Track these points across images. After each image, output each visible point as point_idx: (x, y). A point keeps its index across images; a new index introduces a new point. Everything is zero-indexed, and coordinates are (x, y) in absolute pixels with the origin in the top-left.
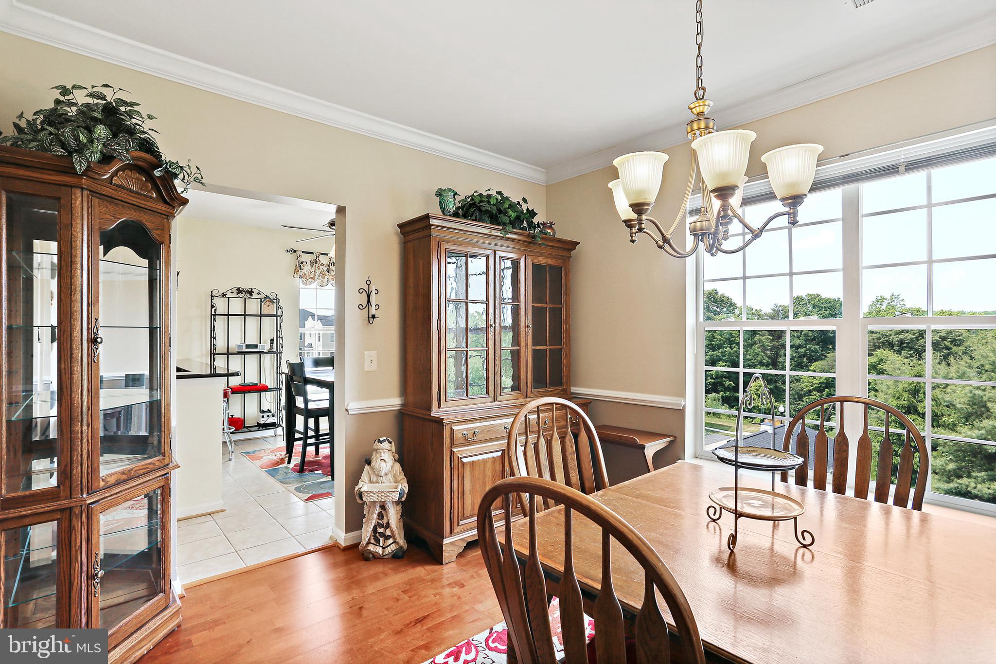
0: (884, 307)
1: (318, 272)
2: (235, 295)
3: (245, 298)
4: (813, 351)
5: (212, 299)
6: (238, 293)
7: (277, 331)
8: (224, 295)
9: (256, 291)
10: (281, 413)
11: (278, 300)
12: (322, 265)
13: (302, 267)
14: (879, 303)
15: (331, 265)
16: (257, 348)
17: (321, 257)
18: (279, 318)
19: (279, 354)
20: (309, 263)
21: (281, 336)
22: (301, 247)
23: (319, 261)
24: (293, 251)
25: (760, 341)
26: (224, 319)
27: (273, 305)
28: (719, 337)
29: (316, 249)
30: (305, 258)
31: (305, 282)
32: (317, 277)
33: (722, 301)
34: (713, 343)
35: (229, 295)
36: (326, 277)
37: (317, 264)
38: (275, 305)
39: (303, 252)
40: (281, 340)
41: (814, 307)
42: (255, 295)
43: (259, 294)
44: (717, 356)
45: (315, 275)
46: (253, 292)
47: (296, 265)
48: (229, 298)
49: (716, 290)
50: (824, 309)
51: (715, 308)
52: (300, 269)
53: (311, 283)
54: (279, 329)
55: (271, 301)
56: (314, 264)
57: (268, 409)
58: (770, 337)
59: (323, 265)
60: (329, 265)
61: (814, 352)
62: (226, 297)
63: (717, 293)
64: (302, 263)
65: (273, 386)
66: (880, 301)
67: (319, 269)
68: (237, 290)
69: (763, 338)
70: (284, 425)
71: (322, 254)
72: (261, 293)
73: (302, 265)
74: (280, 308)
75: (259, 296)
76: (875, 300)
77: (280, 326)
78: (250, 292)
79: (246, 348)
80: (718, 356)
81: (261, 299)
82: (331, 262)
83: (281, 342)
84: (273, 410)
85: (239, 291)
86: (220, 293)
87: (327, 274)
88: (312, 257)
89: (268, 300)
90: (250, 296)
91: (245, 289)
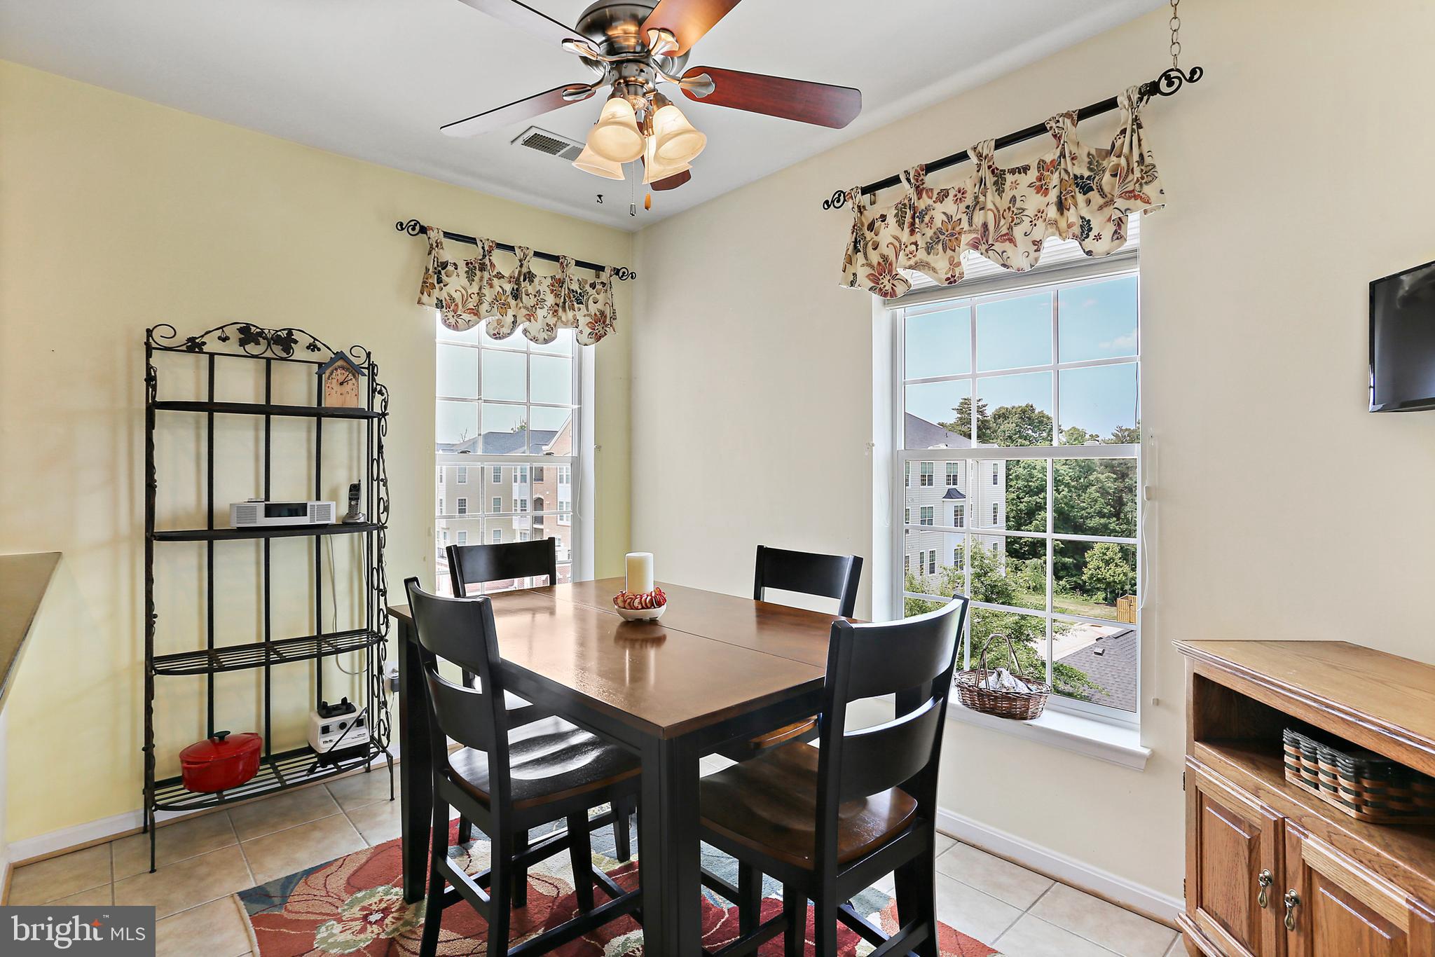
1: (489, 295)
2: (233, 346)
3: (269, 360)
5: (149, 355)
6: (243, 343)
7: (370, 461)
8: (194, 346)
9: (304, 340)
10: (383, 711)
11: (372, 367)
12: (500, 276)
13: (444, 277)
15: (524, 280)
16: (305, 514)
17: (498, 257)
18: (376, 420)
19: (375, 532)
20: (462, 268)
21: (382, 476)
22: (439, 219)
23: (492, 264)
24: (418, 228)
25: (1098, 480)
26: (197, 423)
27: (357, 380)
28: (1041, 475)
29: (485, 231)
30: (452, 252)
31: (452, 321)
32: (485, 307)
33: (1041, 422)
34: (1030, 484)
35: (212, 345)
36: (510, 313)
37: (486, 275)
38: (364, 381)
39: (447, 235)
40: (382, 489)
42: (299, 352)
43: (312, 347)
44: (1037, 503)
45: (480, 302)
46: (296, 342)
47: (427, 270)
48: (211, 356)
49: (1032, 407)
51: (1030, 432)
52: (439, 281)
53: (469, 325)
54: (376, 455)
55: (355, 370)
56: (478, 272)
57: (344, 700)
58: (1112, 475)
59: (503, 277)
60: (518, 279)
62: (201, 352)
63: (1033, 411)
64: (444, 265)
65: (360, 623)
67: (491, 286)
68: (241, 330)
69: (1102, 477)
70: (395, 748)
71: (500, 246)
72: (320, 345)
73: (443, 272)
74: (381, 393)
75: (315, 356)
77: (380, 447)
78: (285, 341)
79: (267, 516)
80: (1039, 503)
81: (320, 364)
82: (525, 270)
83: (383, 495)
84: (360, 705)
85: (248, 335)
86: (182, 338)
87: (513, 303)
88: (474, 253)
89: (343, 368)
90: (285, 355)
91: (266, 331)
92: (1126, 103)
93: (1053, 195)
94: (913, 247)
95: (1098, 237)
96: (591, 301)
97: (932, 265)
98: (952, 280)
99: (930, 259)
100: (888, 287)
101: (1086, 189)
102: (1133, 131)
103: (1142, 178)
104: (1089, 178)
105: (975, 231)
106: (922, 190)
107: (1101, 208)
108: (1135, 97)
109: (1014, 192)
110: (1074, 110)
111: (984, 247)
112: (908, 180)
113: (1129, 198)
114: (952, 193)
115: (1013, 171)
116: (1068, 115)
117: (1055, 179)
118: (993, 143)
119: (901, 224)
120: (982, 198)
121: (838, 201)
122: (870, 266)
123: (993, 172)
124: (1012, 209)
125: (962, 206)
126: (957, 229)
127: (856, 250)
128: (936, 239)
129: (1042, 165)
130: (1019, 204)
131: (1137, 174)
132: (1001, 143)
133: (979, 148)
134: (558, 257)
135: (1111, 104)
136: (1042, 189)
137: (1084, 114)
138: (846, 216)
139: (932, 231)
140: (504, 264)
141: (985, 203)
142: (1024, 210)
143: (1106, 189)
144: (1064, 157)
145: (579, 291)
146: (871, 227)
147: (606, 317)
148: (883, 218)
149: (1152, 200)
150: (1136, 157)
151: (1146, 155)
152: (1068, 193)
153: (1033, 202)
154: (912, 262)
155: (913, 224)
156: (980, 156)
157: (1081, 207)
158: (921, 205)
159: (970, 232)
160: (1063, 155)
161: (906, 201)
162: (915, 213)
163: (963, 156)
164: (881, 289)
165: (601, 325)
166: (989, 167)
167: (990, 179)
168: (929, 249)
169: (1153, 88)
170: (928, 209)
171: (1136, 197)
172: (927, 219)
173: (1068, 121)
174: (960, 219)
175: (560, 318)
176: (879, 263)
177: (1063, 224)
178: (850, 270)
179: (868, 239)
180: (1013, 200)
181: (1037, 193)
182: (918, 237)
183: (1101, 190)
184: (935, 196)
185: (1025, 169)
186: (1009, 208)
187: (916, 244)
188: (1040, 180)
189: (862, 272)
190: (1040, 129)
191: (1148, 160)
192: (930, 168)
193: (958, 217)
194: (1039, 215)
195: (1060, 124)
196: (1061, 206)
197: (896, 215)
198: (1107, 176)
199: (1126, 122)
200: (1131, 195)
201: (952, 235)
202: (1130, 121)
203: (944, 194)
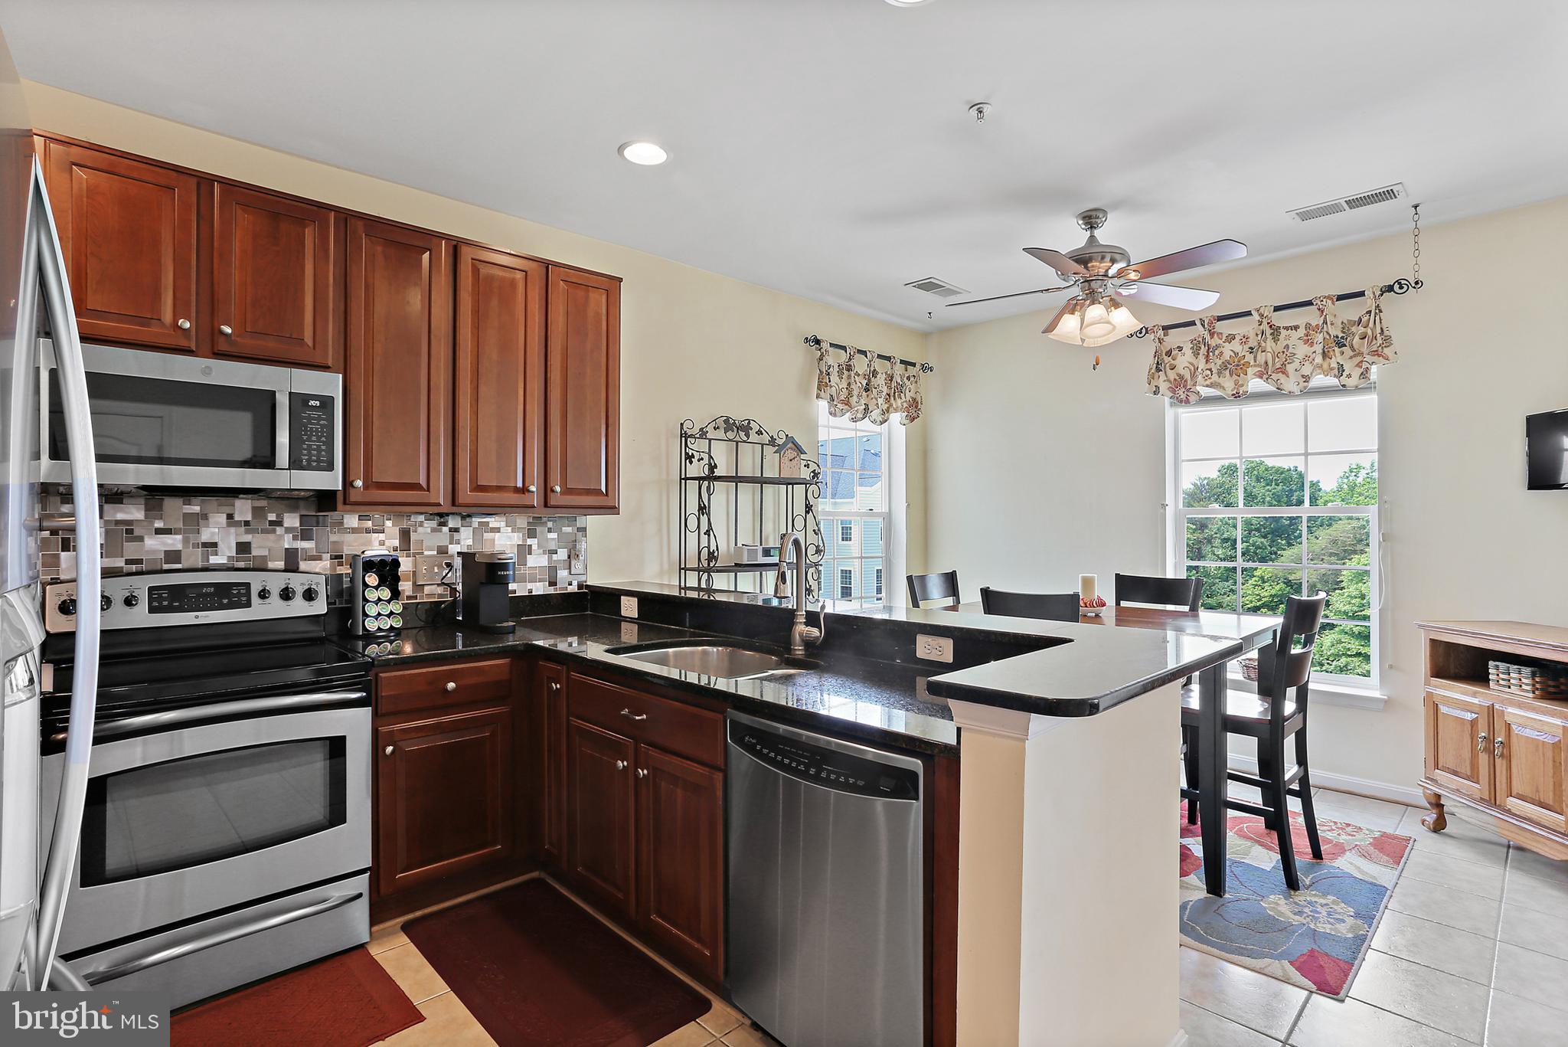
0: (1360, 480)
1: (854, 389)
2: (720, 434)
3: (737, 442)
4: (1258, 547)
6: (725, 431)
8: (702, 434)
9: (755, 428)
12: (859, 375)
13: (831, 377)
14: (1353, 474)
15: (872, 377)
17: (857, 360)
20: (836, 368)
21: (813, 528)
22: (827, 333)
23: (854, 366)
24: (815, 341)
27: (799, 457)
29: (852, 341)
30: (834, 359)
31: (833, 410)
35: (711, 433)
36: (865, 402)
37: (852, 374)
39: (831, 345)
41: (1258, 480)
42: (753, 437)
43: (759, 433)
45: (850, 394)
46: (751, 429)
47: (821, 372)
48: (710, 440)
50: (1273, 483)
52: (829, 380)
53: (843, 413)
56: (845, 371)
58: (1191, 526)
59: (861, 375)
60: (869, 376)
61: (1260, 548)
62: (706, 438)
64: (830, 367)
66: (1355, 470)
68: (725, 423)
71: (859, 352)
72: (763, 431)
73: (830, 372)
74: (807, 466)
75: (760, 440)
76: (1347, 470)
78: (746, 428)
81: (763, 447)
82: (872, 369)
85: (729, 425)
86: (697, 429)
88: (843, 357)
89: (792, 449)
90: (745, 439)
91: (737, 422)
92: (1372, 296)
93: (1319, 348)
94: (1209, 372)
95: (1349, 376)
96: (907, 391)
97: (1223, 385)
98: (1237, 395)
99: (1221, 380)
100: (1183, 396)
101: (1341, 345)
102: (1376, 313)
103: (1383, 344)
104: (1342, 338)
105: (1260, 366)
106: (1214, 333)
107: (1351, 358)
108: (1378, 293)
109: (1287, 342)
110: (1334, 294)
111: (1265, 376)
112: (1203, 326)
113: (1374, 355)
114: (1238, 338)
115: (1287, 328)
116: (1329, 297)
117: (1320, 337)
118: (1272, 308)
119: (1196, 354)
120: (1263, 344)
121: (1140, 333)
122: (1169, 381)
123: (1271, 327)
124: (1286, 353)
125: (1246, 347)
126: (1242, 362)
127: (1158, 370)
128: (1225, 366)
129: (1308, 326)
130: (1290, 350)
131: (1380, 341)
132: (1277, 309)
133: (1262, 310)
134: (890, 357)
135: (1362, 294)
136: (1308, 341)
137: (1340, 298)
138: (1149, 346)
139: (1221, 361)
140: (861, 365)
141: (1265, 347)
142: (1295, 354)
143: (1356, 347)
144: (1326, 323)
145: (901, 383)
146: (1169, 353)
147: (917, 402)
148: (1180, 349)
149: (1390, 358)
150: (1378, 330)
151: (1385, 330)
152: (1329, 347)
153: (1302, 350)
154: (1208, 382)
155: (1208, 356)
156: (1261, 315)
157: (1338, 357)
158: (1213, 342)
159: (1255, 366)
160: (1325, 322)
161: (1201, 339)
162: (1209, 349)
163: (1249, 313)
164: (1177, 398)
165: (914, 409)
166: (1268, 323)
167: (1269, 331)
168: (1219, 373)
169: (1390, 289)
170: (1217, 346)
171: (1379, 356)
172: (1217, 352)
173: (1329, 302)
174: (1244, 356)
175: (891, 405)
176: (1175, 379)
177: (1325, 366)
178: (1154, 383)
179: (1166, 362)
180: (1287, 347)
181: (1305, 344)
182: (1212, 366)
183: (1352, 347)
184: (1224, 338)
185: (1296, 328)
186: (1283, 352)
187: (1210, 370)
188: (1307, 336)
189: (1164, 387)
190: (1309, 303)
191: (1386, 333)
192: (1220, 319)
193: (1243, 354)
194: (1307, 358)
195: (1324, 303)
196: (1325, 355)
197: (1192, 348)
198: (1357, 338)
199: (1371, 306)
200: (1376, 353)
201: (1238, 366)
202: (1374, 308)
203: (1231, 338)
